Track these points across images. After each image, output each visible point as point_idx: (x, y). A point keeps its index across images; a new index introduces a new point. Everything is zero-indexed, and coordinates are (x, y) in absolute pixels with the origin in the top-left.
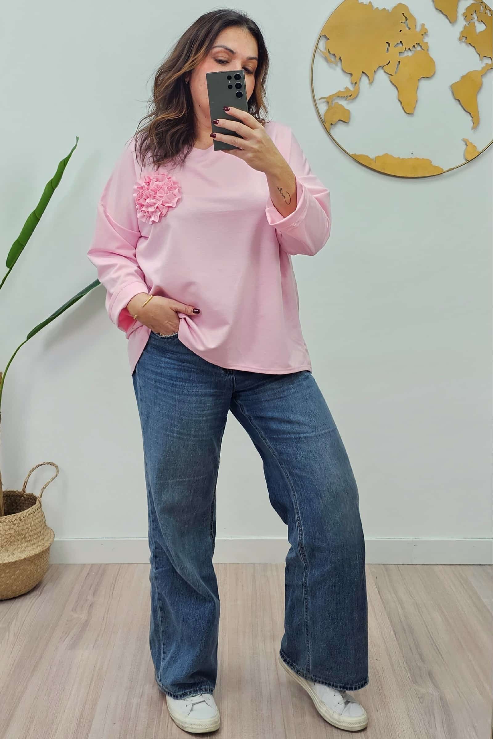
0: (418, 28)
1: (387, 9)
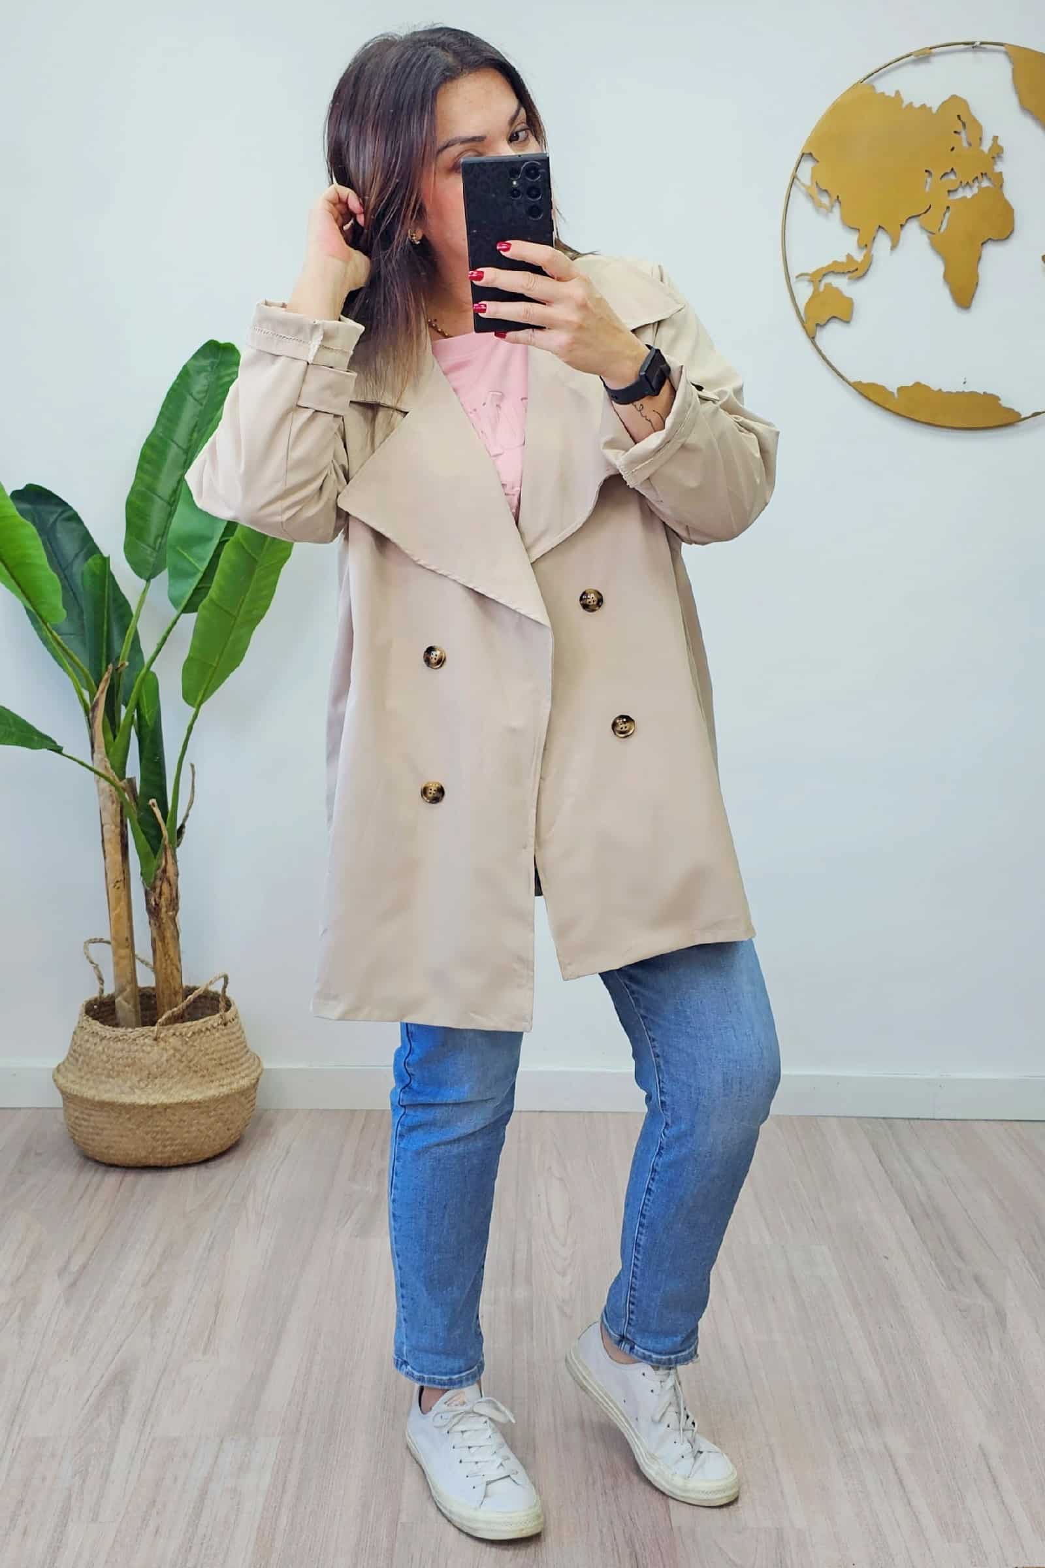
0: (986, 146)
1: (928, 106)
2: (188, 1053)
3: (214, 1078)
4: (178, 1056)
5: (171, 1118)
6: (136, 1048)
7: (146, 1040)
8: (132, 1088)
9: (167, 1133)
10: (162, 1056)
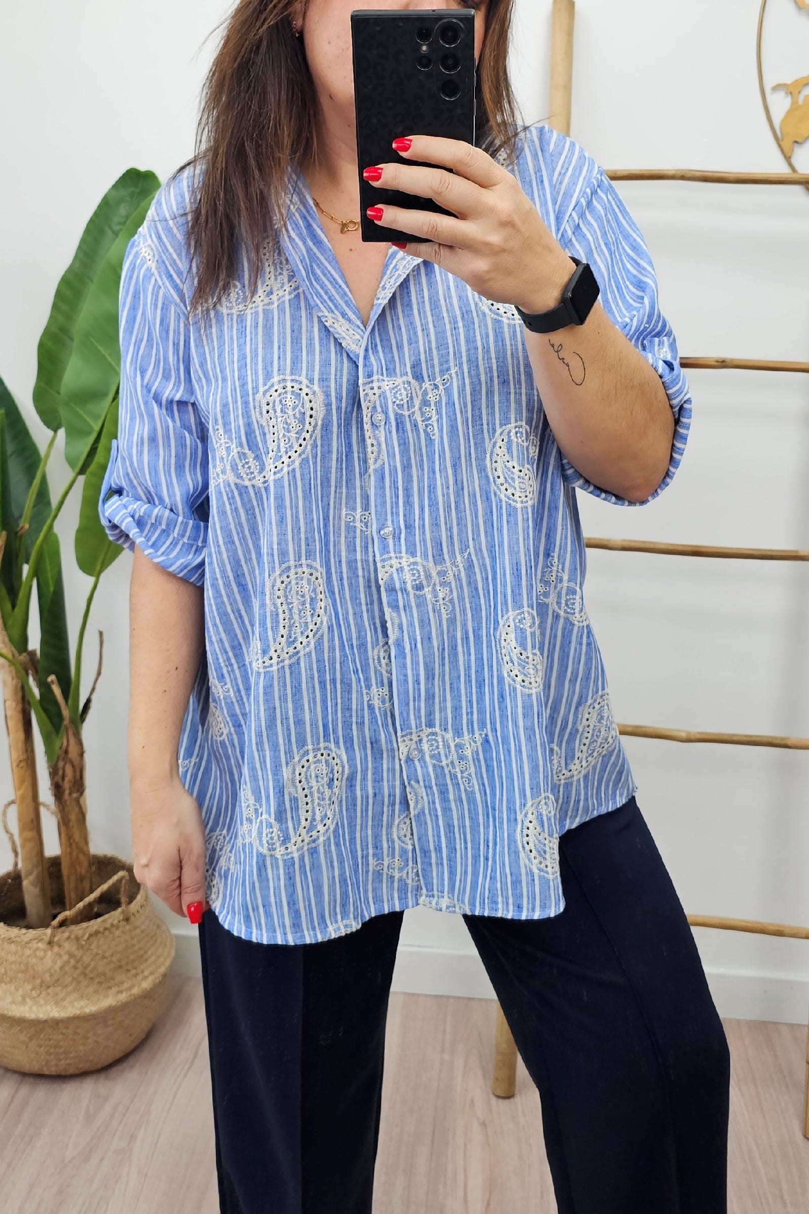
2: (85, 958)
3: (112, 983)
4: (72, 961)
5: (64, 1031)
6: (28, 952)
7: (40, 945)
8: (24, 998)
9: (61, 1047)
10: (55, 963)
